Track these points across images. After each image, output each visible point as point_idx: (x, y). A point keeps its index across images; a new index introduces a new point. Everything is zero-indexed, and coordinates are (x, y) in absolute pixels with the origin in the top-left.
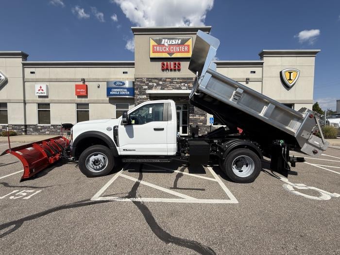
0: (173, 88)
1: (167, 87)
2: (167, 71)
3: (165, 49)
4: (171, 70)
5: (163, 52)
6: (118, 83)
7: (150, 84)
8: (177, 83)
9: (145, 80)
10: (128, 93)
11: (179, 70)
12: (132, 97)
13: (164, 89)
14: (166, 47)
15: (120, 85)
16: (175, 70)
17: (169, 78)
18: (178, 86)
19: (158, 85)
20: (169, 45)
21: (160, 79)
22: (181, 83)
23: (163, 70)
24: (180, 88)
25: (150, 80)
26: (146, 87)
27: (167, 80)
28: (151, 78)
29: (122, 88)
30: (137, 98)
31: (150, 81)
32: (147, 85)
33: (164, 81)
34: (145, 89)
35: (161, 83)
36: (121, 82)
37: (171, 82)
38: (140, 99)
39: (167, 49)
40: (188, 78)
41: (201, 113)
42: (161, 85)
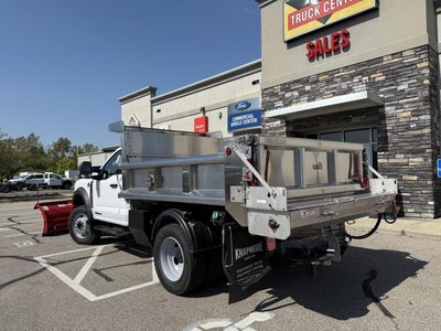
0: (334, 93)
1: (322, 94)
2: (320, 58)
3: (313, 12)
4: (329, 53)
5: (308, 21)
7: (287, 95)
8: (344, 79)
9: (278, 89)
10: (255, 120)
11: (347, 48)
14: (314, 7)
15: (243, 109)
16: (337, 51)
17: (324, 73)
18: (344, 86)
19: (302, 93)
21: (306, 81)
22: (352, 76)
23: (311, 59)
24: (350, 91)
25: (287, 87)
26: (280, 103)
27: (321, 78)
28: (290, 83)
29: (245, 114)
30: (266, 128)
31: (288, 90)
32: (282, 98)
33: (314, 82)
35: (308, 88)
36: (245, 103)
37: (328, 82)
38: (270, 130)
39: (317, 11)
40: (369, 62)
41: (411, 147)
42: (309, 92)
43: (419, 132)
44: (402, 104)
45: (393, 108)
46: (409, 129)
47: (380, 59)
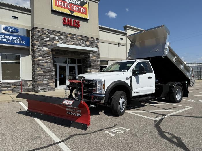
0: (74, 44)
1: (69, 42)
2: (68, 26)
3: (67, 6)
4: (71, 26)
5: (64, 8)
6: (10, 29)
7: (52, 36)
8: (77, 39)
9: (46, 31)
10: (24, 42)
11: (78, 28)
12: (25, 47)
13: (65, 43)
14: (67, 4)
15: (13, 32)
16: (75, 27)
17: (70, 34)
18: (78, 42)
19: (60, 38)
20: (70, 3)
21: (62, 33)
22: (80, 40)
23: (64, 25)
24: (79, 45)
25: (51, 32)
26: (48, 39)
27: (68, 35)
28: (53, 31)
29: (15, 36)
30: (38, 49)
31: (52, 34)
32: (49, 37)
33: (65, 36)
34: (47, 41)
35: (62, 37)
36: (15, 29)
37: (72, 38)
38: (41, 51)
39: (69, 6)
40: (86, 37)
41: (95, 67)
42: (63, 39)
43: (97, 63)
44: (94, 54)
45: (92, 54)
46: (95, 62)
47: (88, 37)
